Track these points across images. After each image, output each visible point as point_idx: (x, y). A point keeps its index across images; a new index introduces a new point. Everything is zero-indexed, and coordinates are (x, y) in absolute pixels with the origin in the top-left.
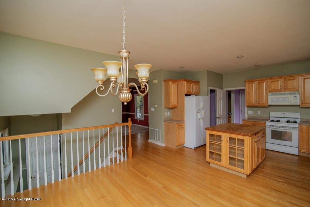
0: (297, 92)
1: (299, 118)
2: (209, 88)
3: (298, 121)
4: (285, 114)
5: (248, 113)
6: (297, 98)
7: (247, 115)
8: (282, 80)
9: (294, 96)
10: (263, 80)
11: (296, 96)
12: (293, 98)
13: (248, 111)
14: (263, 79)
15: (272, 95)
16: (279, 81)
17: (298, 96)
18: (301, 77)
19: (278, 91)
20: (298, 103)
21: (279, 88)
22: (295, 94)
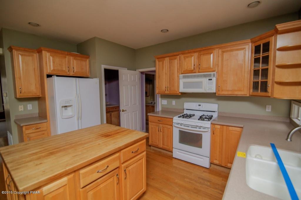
0: (212, 73)
1: (216, 112)
2: (103, 67)
3: (215, 115)
4: (200, 105)
5: (162, 104)
6: (212, 83)
7: (161, 106)
8: (196, 55)
9: (209, 80)
10: (174, 56)
11: (211, 79)
12: (208, 83)
13: (162, 101)
14: (175, 54)
15: (184, 77)
16: (193, 58)
17: (214, 79)
18: (219, 49)
19: (192, 72)
20: (213, 90)
21: (193, 68)
22: (210, 75)
